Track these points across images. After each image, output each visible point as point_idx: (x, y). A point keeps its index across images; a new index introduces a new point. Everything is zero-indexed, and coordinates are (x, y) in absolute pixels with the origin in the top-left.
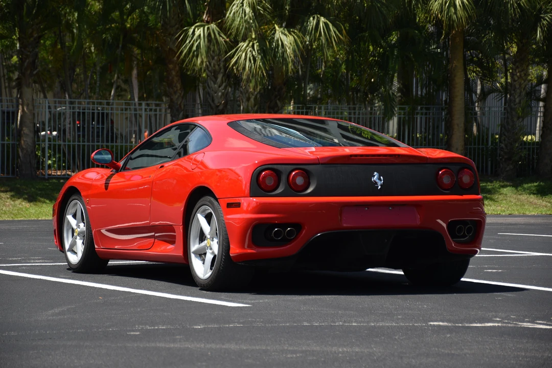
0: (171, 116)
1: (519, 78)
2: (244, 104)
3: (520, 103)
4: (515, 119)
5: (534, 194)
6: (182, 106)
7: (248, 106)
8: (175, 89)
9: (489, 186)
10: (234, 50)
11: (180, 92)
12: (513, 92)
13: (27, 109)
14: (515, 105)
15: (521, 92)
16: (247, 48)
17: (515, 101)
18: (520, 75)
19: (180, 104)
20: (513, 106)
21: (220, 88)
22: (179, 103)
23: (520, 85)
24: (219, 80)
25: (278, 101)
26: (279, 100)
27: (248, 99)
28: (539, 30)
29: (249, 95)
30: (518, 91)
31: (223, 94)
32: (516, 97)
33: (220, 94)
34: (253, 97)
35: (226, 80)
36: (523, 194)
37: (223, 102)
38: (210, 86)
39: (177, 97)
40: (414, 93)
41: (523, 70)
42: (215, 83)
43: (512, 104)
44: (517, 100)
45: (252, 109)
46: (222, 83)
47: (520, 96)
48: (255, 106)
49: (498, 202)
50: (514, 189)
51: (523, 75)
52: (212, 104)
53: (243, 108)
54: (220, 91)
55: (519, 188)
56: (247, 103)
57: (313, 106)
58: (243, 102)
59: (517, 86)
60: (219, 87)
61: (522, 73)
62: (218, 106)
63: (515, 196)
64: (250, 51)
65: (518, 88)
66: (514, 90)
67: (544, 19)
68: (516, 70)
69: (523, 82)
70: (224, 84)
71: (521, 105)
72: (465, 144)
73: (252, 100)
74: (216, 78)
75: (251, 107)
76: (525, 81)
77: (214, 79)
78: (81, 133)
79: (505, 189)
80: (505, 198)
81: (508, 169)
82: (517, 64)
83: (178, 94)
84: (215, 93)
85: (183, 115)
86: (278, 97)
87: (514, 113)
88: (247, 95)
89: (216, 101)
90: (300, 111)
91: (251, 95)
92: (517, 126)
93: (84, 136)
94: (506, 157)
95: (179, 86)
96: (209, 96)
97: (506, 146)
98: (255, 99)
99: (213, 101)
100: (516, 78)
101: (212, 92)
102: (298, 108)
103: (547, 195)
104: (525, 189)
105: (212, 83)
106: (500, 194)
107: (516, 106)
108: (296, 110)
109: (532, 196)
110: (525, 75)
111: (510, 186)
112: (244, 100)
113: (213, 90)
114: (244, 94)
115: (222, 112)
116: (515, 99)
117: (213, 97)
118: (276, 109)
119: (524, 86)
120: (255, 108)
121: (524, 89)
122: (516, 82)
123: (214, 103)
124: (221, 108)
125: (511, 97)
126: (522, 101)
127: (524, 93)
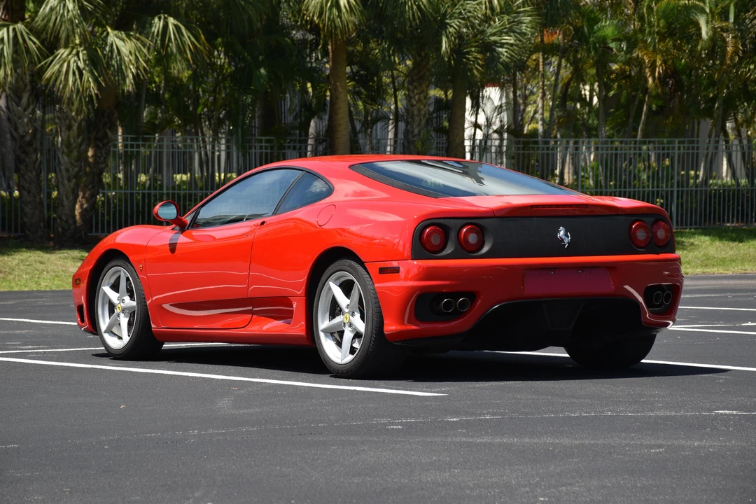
1: (417, 102)
2: (63, 134)
3: (419, 134)
7: (69, 137)
10: (51, 58)
12: (410, 120)
14: (414, 137)
15: (421, 120)
16: (70, 57)
17: (413, 132)
18: (419, 99)
20: (412, 139)
21: (26, 113)
23: (419, 110)
24: (24, 101)
25: (107, 131)
26: (109, 128)
27: (69, 128)
28: (444, 39)
29: (70, 122)
30: (417, 119)
31: (29, 120)
32: (415, 126)
33: (26, 120)
34: (76, 125)
35: (33, 101)
37: (30, 131)
38: (11, 109)
41: (422, 92)
42: (18, 105)
43: (410, 136)
44: (416, 131)
45: (75, 141)
46: (28, 105)
47: (419, 125)
48: (78, 136)
52: (15, 134)
53: (62, 140)
54: (26, 116)
56: (67, 134)
57: (152, 136)
58: (61, 131)
59: (416, 112)
60: (25, 110)
61: (422, 95)
62: (23, 137)
64: (75, 61)
65: (417, 115)
66: (412, 118)
67: (451, 26)
68: (413, 91)
69: (422, 107)
70: (31, 107)
71: (421, 137)
73: (75, 128)
74: (20, 98)
75: (74, 139)
76: (425, 107)
77: (17, 100)
82: (415, 84)
84: (19, 119)
86: (109, 125)
87: (412, 147)
88: (67, 122)
89: (21, 130)
90: (135, 143)
91: (73, 122)
96: (11, 123)
98: (79, 127)
99: (16, 129)
100: (414, 103)
101: (15, 118)
102: (132, 139)
105: (14, 104)
107: (415, 139)
108: (129, 143)
110: (425, 98)
112: (63, 129)
113: (15, 115)
114: (63, 121)
115: (30, 144)
116: (414, 129)
117: (15, 123)
118: (105, 141)
119: (423, 113)
120: (79, 140)
121: (424, 116)
122: (414, 108)
123: (18, 133)
124: (28, 138)
125: (409, 126)
126: (422, 133)
127: (423, 122)
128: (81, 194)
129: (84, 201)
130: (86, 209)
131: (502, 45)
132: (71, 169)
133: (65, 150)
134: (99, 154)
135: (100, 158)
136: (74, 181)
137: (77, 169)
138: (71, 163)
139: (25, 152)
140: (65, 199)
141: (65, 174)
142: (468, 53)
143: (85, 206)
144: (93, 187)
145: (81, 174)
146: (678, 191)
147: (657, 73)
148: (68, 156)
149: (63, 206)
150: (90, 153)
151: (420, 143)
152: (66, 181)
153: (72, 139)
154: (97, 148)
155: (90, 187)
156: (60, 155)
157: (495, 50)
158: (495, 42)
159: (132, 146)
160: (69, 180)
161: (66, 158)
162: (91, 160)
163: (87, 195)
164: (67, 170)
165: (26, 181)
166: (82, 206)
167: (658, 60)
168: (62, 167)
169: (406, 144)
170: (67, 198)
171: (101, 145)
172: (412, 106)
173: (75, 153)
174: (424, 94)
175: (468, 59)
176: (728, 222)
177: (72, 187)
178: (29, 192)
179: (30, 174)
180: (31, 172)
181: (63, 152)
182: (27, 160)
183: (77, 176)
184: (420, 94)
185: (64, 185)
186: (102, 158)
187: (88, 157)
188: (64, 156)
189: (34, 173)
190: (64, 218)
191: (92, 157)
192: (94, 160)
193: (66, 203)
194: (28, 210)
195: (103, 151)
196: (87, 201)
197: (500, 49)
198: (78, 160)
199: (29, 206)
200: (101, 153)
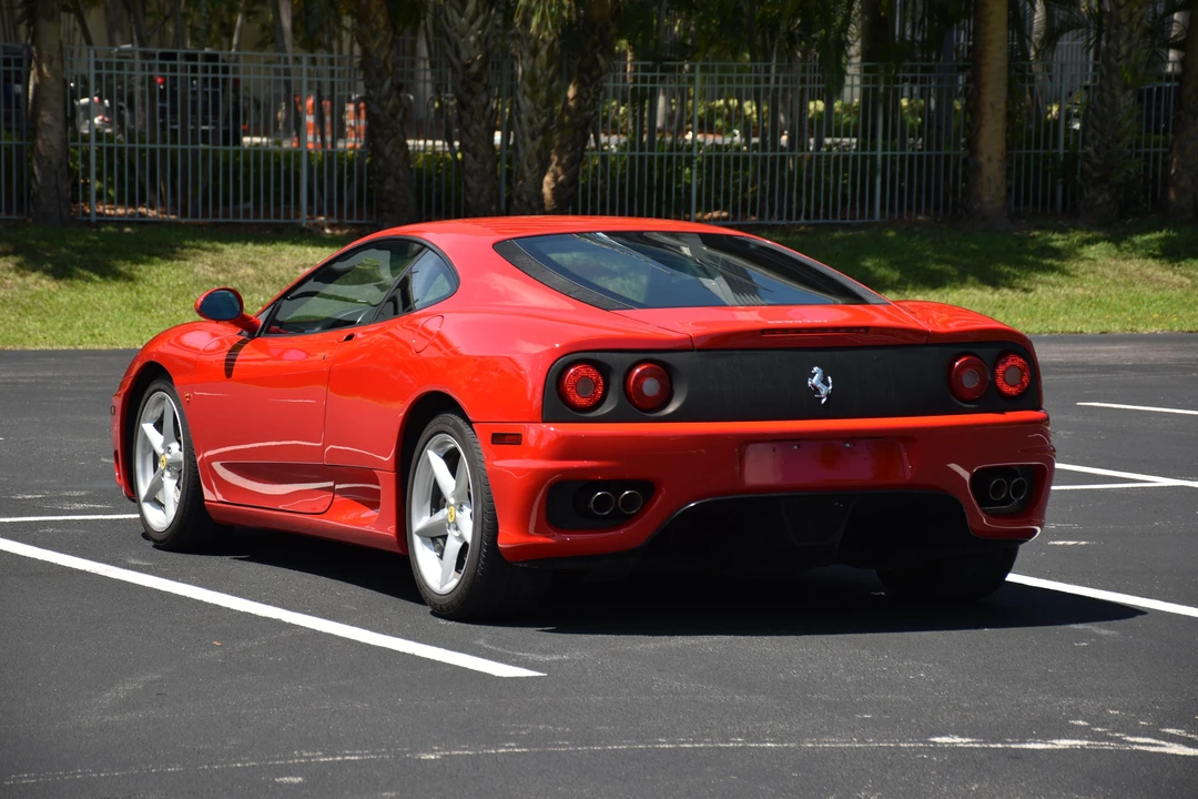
0: (366, 85)
2: (524, 63)
3: (1128, 55)
4: (1118, 92)
5: (1154, 257)
6: (390, 66)
7: (533, 68)
8: (375, 27)
9: (1058, 241)
11: (385, 33)
12: (1114, 31)
13: (48, 69)
14: (1118, 60)
15: (1132, 31)
17: (1118, 52)
19: (387, 57)
20: (1115, 63)
21: (473, 27)
22: (382, 57)
23: (1131, 16)
24: (470, 7)
25: (599, 56)
26: (601, 52)
27: (535, 52)
29: (536, 44)
30: (1126, 29)
31: (479, 38)
32: (1121, 43)
33: (472, 39)
34: (546, 47)
35: (484, 9)
36: (1130, 258)
37: (479, 57)
38: (451, 20)
39: (377, 44)
40: (897, 32)
42: (461, 15)
43: (1112, 59)
44: (1124, 50)
45: (543, 74)
46: (476, 15)
47: (1129, 39)
48: (548, 66)
49: (1077, 276)
50: (1111, 246)
52: (455, 60)
53: (523, 72)
54: (472, 33)
55: (1124, 245)
56: (531, 61)
57: (677, 64)
58: (522, 58)
59: (1124, 19)
60: (471, 22)
62: (467, 66)
63: (1113, 263)
65: (1126, 24)
66: (1117, 28)
69: (1136, 9)
70: (481, 18)
71: (1132, 59)
72: (1009, 147)
73: (543, 53)
74: (464, 3)
75: (541, 70)
76: (1140, 8)
77: (459, 6)
78: (168, 105)
79: (1093, 248)
80: (1093, 267)
81: (1100, 201)
83: (381, 39)
84: (462, 36)
85: (392, 84)
86: (601, 47)
87: (1115, 78)
88: (532, 43)
89: (464, 55)
90: (649, 75)
91: (540, 44)
92: (1122, 105)
93: (174, 111)
94: (1095, 175)
95: (382, 20)
96: (450, 43)
97: (1097, 150)
98: (550, 51)
99: (457, 54)
101: (456, 35)
102: (645, 69)
103: (1184, 258)
104: (1135, 247)
105: (455, 13)
106: (1082, 260)
107: (1121, 63)
108: (639, 74)
109: (1150, 261)
111: (1103, 240)
112: (526, 54)
113: (456, 30)
114: (525, 41)
115: (478, 78)
116: (1119, 47)
117: (457, 45)
118: (595, 73)
119: (1138, 19)
120: (551, 72)
121: (1139, 24)
122: (1122, 10)
123: (459, 59)
124: (475, 68)
126: (1133, 53)
127: (1138, 34)
128: (555, 158)
129: (559, 170)
130: (562, 183)
132: (535, 119)
133: (528, 89)
134: (585, 95)
135: (585, 100)
136: (540, 138)
137: (544, 120)
138: (537, 110)
139: (470, 91)
140: (526, 168)
141: (526, 127)
143: (561, 178)
144: (574, 148)
145: (552, 127)
148: (533, 100)
149: (523, 178)
150: (571, 92)
151: (1129, 70)
152: (528, 140)
153: (538, 72)
154: (581, 85)
155: (570, 148)
156: (520, 98)
159: (644, 80)
160: (533, 138)
161: (529, 102)
162: (571, 104)
163: (564, 161)
164: (530, 121)
165: (470, 136)
166: (555, 178)
168: (523, 116)
169: (1104, 72)
170: (529, 166)
171: (587, 80)
173: (543, 94)
177: (537, 147)
178: (475, 156)
179: (477, 127)
180: (479, 123)
181: (525, 93)
182: (473, 103)
183: (545, 131)
185: (524, 145)
186: (589, 101)
187: (566, 98)
188: (526, 97)
189: (484, 125)
190: (525, 198)
191: (575, 97)
192: (576, 104)
193: (528, 174)
194: (473, 183)
195: (591, 90)
196: (565, 171)
198: (549, 102)
199: (476, 177)
200: (588, 93)
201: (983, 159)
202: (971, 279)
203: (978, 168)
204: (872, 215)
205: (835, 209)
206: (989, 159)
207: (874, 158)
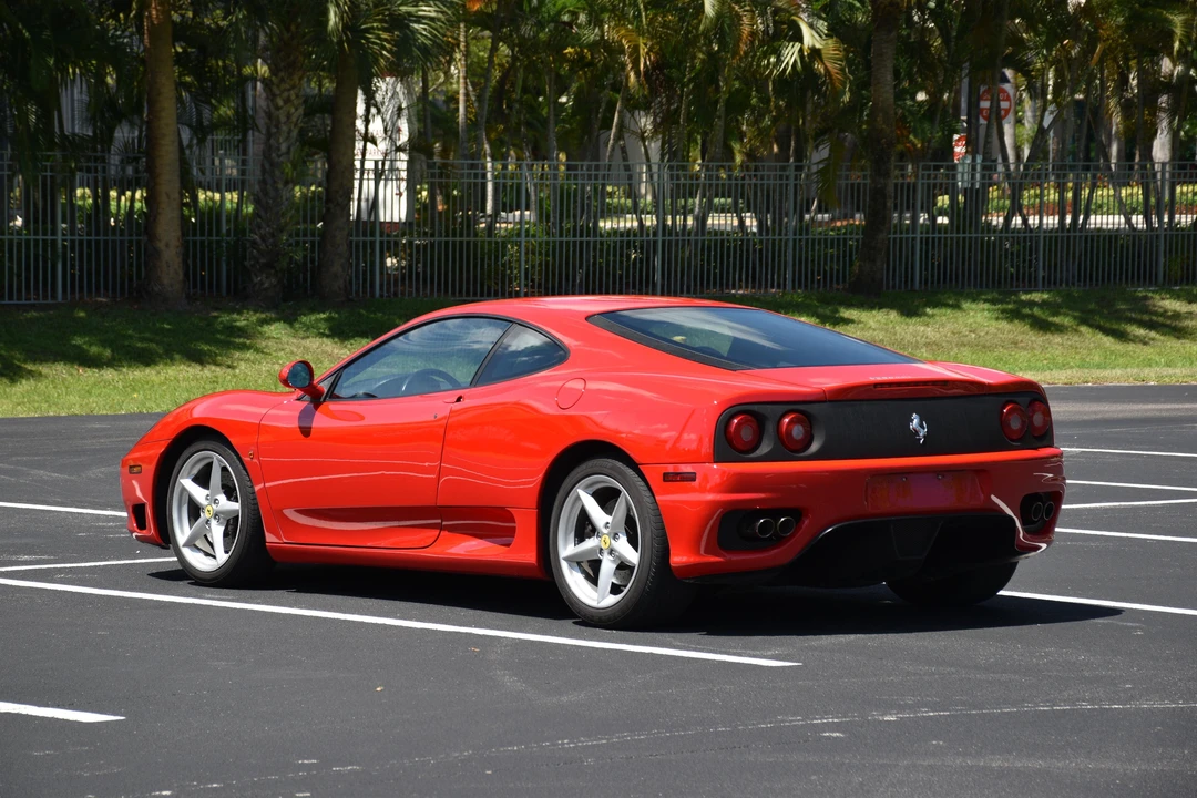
3: (288, 152)
4: (280, 186)
5: (327, 336)
9: (241, 321)
12: (274, 130)
14: (279, 156)
15: (290, 131)
17: (279, 149)
20: (276, 159)
23: (289, 116)
28: (332, 10)
30: (284, 128)
32: (281, 140)
36: (308, 337)
41: (293, 87)
43: (274, 155)
44: (284, 147)
47: (288, 138)
49: (270, 354)
50: (287, 326)
51: (293, 97)
55: (297, 325)
59: (283, 119)
63: (295, 341)
65: (285, 123)
66: (277, 126)
69: (293, 110)
71: (291, 156)
72: (183, 235)
76: (297, 109)
79: (272, 328)
80: (280, 346)
81: (266, 285)
82: (282, 74)
87: (277, 173)
92: (284, 198)
94: (262, 261)
97: (263, 238)
103: (353, 337)
104: (308, 328)
106: (269, 338)
107: (282, 159)
109: (325, 339)
110: (298, 96)
111: (278, 320)
116: (279, 144)
119: (294, 119)
121: (296, 125)
122: (281, 111)
125: (272, 141)
126: (292, 149)
127: (295, 133)
131: (419, 20)
142: (367, 31)
146: (663, 242)
147: (642, 66)
151: (290, 166)
157: (408, 27)
158: (410, 14)
167: (642, 46)
169: (267, 166)
172: (278, 108)
174: (296, 90)
175: (367, 39)
176: (734, 288)
184: (289, 90)
197: (416, 26)
201: (161, 245)
202: (177, 356)
203: (156, 253)
204: (54, 296)
205: (19, 290)
206: (167, 245)
207: (54, 242)
